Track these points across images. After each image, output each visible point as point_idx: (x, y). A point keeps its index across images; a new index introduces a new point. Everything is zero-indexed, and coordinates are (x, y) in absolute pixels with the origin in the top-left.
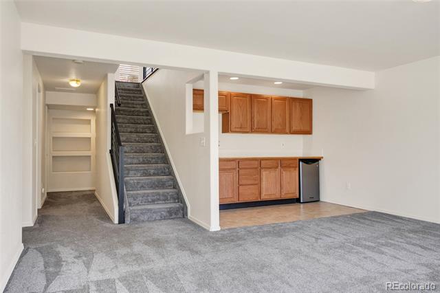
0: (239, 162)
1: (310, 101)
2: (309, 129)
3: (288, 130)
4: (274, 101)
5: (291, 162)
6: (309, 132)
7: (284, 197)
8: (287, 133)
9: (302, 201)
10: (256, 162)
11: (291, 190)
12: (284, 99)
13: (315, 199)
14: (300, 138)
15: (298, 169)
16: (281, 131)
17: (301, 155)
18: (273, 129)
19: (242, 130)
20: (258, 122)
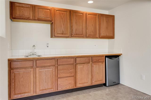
0: (57, 60)
1: (113, 17)
2: (112, 35)
3: (98, 36)
4: (88, 16)
5: (99, 58)
6: (112, 37)
7: (94, 83)
8: (97, 38)
9: (107, 85)
10: (73, 60)
11: (100, 78)
12: (95, 14)
13: (117, 83)
14: (106, 42)
15: (104, 63)
16: (93, 36)
17: (107, 53)
18: (87, 35)
19: (63, 35)
20: (76, 30)
